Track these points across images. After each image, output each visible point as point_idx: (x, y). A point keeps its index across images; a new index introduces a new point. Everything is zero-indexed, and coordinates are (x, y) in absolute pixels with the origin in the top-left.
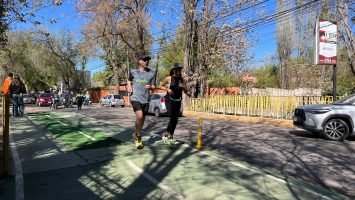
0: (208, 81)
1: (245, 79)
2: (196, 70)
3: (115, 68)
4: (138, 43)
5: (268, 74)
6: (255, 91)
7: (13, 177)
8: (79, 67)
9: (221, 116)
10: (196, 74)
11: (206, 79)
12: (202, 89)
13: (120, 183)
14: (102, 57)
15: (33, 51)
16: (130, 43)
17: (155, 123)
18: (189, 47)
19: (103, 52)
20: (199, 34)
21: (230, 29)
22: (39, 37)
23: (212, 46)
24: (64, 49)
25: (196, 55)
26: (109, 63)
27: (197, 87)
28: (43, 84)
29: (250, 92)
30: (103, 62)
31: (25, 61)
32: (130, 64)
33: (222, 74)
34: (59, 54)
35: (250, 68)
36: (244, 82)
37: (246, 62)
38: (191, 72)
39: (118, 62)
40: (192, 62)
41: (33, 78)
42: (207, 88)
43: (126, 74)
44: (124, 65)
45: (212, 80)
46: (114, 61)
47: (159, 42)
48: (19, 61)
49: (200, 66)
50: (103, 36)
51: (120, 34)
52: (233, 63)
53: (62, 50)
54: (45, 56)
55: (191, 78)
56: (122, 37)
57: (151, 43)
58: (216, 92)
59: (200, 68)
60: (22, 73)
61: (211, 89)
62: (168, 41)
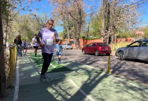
0: (116, 35)
1: (137, 33)
2: (109, 29)
3: (68, 30)
4: (79, 17)
7: (14, 87)
10: (109, 32)
11: (115, 33)
12: (112, 39)
14: (62, 25)
15: (31, 23)
16: (76, 18)
17: (89, 58)
18: (105, 17)
19: (62, 23)
20: (110, 10)
21: (128, 6)
22: (32, 17)
23: (118, 16)
24: (44, 22)
25: (109, 21)
26: (65, 28)
27: (110, 38)
30: (62, 27)
31: (27, 28)
32: (75, 28)
33: (124, 31)
34: (42, 24)
35: (140, 27)
36: (137, 35)
37: (137, 24)
38: (106, 31)
39: (69, 27)
40: (107, 25)
41: (31, 36)
42: (115, 38)
43: (73, 33)
44: (72, 28)
45: (118, 34)
46: (67, 26)
47: (90, 15)
48: (25, 28)
49: (111, 27)
50: (62, 14)
51: (70, 13)
52: (129, 24)
53: (43, 22)
54: (36, 26)
55: (106, 34)
56: (71, 14)
57: (85, 16)
58: (121, 40)
59: (111, 28)
60: (26, 34)
61: (118, 39)
62: (94, 15)
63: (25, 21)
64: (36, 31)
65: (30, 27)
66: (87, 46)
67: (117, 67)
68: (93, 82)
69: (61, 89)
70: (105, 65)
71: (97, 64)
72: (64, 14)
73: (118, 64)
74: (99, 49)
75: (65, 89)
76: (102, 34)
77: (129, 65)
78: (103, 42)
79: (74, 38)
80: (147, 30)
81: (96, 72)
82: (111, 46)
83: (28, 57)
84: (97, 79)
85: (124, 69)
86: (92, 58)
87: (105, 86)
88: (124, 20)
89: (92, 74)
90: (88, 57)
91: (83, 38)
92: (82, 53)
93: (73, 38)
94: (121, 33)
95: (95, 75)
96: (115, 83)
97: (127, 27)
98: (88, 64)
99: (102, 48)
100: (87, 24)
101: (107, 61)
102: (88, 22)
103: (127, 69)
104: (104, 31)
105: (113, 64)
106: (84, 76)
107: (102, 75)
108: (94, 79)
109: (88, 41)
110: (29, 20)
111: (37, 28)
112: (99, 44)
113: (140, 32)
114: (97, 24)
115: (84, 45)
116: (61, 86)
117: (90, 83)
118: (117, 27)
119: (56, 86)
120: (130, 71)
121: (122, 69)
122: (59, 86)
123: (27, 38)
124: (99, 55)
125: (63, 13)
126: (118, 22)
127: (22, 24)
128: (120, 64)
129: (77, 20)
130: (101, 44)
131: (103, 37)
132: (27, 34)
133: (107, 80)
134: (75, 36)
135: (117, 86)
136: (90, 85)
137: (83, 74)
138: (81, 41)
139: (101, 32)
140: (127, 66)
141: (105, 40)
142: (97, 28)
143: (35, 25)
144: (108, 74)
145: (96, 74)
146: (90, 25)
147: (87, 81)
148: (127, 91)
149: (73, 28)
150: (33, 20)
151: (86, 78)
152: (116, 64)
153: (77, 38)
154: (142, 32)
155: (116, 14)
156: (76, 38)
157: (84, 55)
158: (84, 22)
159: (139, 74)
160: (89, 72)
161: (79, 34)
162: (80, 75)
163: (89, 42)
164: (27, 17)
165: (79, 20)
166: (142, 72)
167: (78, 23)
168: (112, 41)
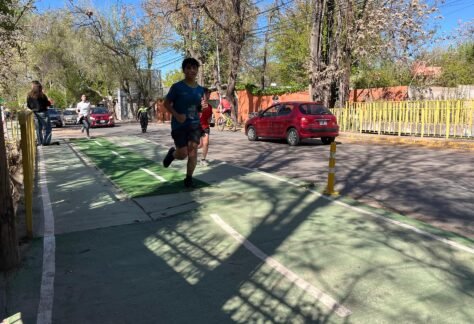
0: (353, 78)
1: (420, 71)
2: (332, 60)
4: (234, 18)
5: (464, 61)
6: (437, 92)
7: (41, 239)
8: (142, 65)
9: (376, 138)
11: (350, 72)
12: (341, 90)
13: (208, 248)
14: (177, 47)
15: (74, 41)
16: (224, 24)
17: (270, 152)
18: (318, 18)
19: (178, 39)
22: (79, 19)
23: (360, 16)
24: (120, 37)
25: (330, 34)
27: (334, 88)
28: (93, 94)
29: (427, 95)
30: (179, 55)
31: (64, 58)
32: (221, 56)
33: (378, 65)
34: (112, 45)
35: (430, 50)
36: (418, 77)
37: (421, 42)
38: (323, 64)
39: (202, 53)
40: (324, 46)
41: (77, 84)
42: (351, 89)
43: (215, 73)
44: (212, 58)
45: (360, 76)
46: (196, 52)
47: (268, 14)
48: (56, 59)
49: (339, 51)
50: (177, 10)
51: (203, 6)
52: (397, 43)
53: (116, 38)
54: (92, 50)
55: (323, 73)
56: (206, 10)
57: (255, 17)
58: (368, 95)
59: (339, 55)
60: (61, 78)
61: (359, 91)
62: (282, 11)
63: (55, 32)
64: (94, 66)
65: (73, 54)
66: (261, 115)
67: (356, 178)
68: (286, 221)
69: (187, 240)
70: (321, 172)
71: (296, 169)
72: (183, 10)
73: (359, 167)
74: (300, 124)
75: (199, 241)
76: (310, 76)
77: (395, 169)
78: (311, 100)
79: (219, 88)
80: (449, 63)
81: (294, 192)
82: (336, 112)
83: (74, 151)
84: (297, 210)
85: (378, 182)
86: (280, 152)
87: (320, 232)
88: (381, 27)
89: (279, 196)
90: (267, 148)
91: (250, 88)
92: (246, 137)
93: (215, 90)
94: (368, 73)
95: (290, 201)
96: (352, 221)
97: (389, 51)
98: (268, 170)
99: (310, 121)
100: (259, 43)
101: (326, 159)
102: (263, 37)
103: (389, 181)
104: (315, 64)
105: (345, 167)
106: (257, 203)
107: (311, 199)
108: (287, 212)
109: (264, 97)
110: (68, 31)
111: (96, 56)
112: (300, 108)
113: (430, 69)
114: (294, 42)
115: (251, 111)
116: (188, 234)
117: (276, 222)
118: (355, 51)
119: (170, 234)
120: (398, 189)
121: (372, 182)
122: (179, 234)
123: (64, 92)
124: (300, 143)
125: (181, 5)
126: (362, 36)
127: (46, 44)
128: (367, 169)
129: (227, 30)
130: (305, 107)
131: (313, 87)
132: (65, 78)
133: (326, 215)
134: (223, 83)
135: (358, 229)
136: (277, 228)
137: (252, 197)
138: (243, 99)
139: (305, 70)
140: (387, 172)
141: (317, 96)
142: (293, 57)
143: (88, 46)
144: (329, 198)
145: (292, 198)
146: (270, 45)
147: (267, 217)
148: (386, 244)
149: (214, 57)
150: (81, 29)
151: (262, 209)
152: (353, 168)
153: (230, 89)
154: (435, 69)
155: (355, 8)
156: (224, 88)
157: (254, 144)
158: (251, 35)
159: (424, 195)
160: (270, 193)
161: (234, 77)
162: (243, 202)
163: (268, 102)
164: (60, 20)
165: (235, 30)
166: (433, 189)
167: (233, 39)
168: (341, 97)
